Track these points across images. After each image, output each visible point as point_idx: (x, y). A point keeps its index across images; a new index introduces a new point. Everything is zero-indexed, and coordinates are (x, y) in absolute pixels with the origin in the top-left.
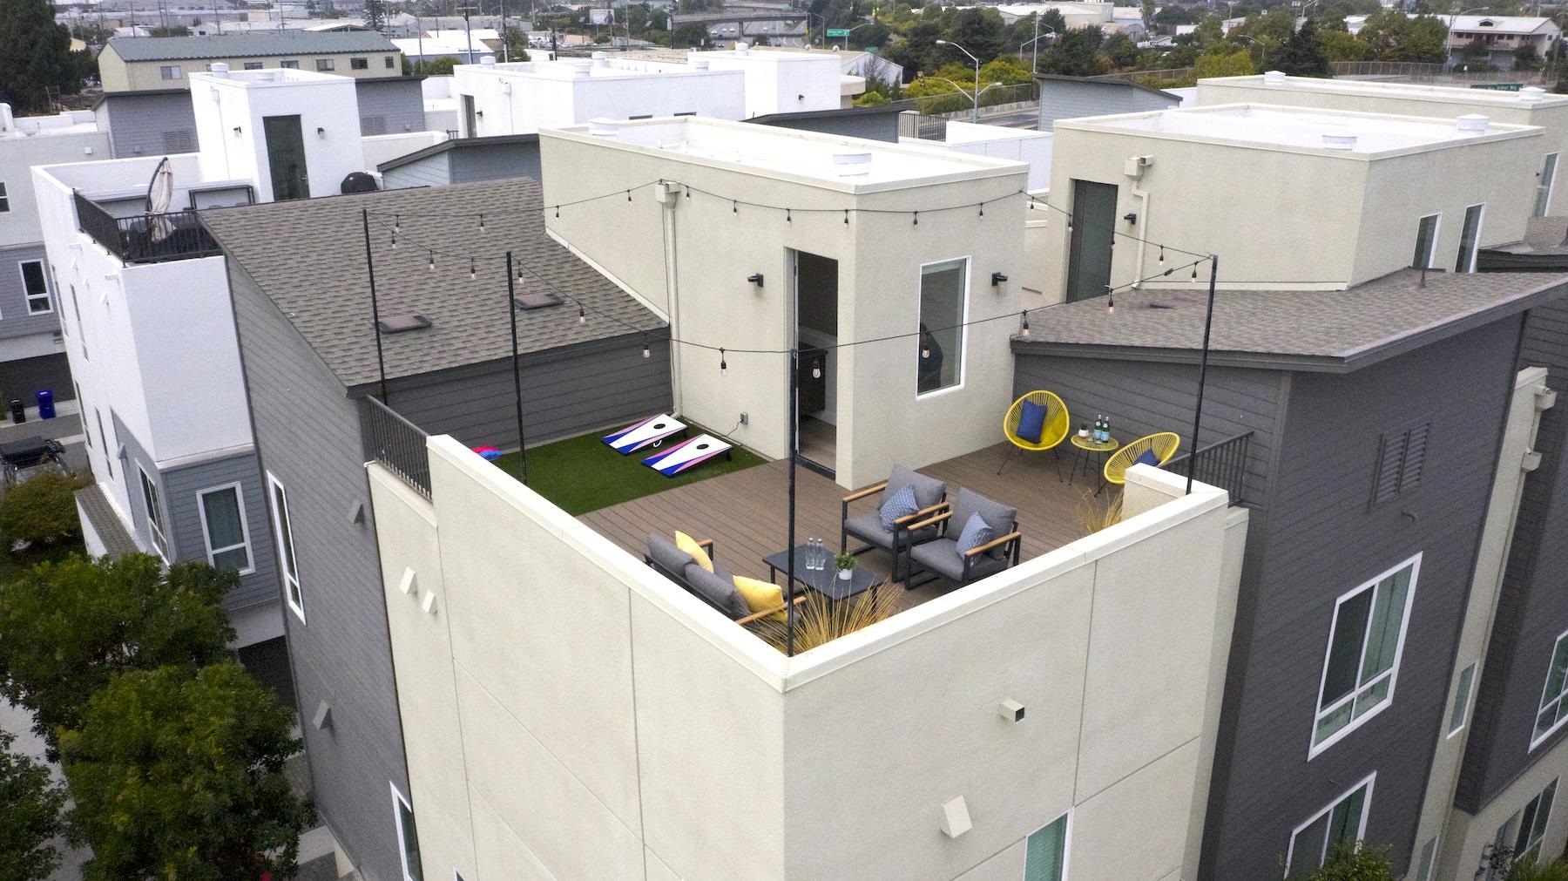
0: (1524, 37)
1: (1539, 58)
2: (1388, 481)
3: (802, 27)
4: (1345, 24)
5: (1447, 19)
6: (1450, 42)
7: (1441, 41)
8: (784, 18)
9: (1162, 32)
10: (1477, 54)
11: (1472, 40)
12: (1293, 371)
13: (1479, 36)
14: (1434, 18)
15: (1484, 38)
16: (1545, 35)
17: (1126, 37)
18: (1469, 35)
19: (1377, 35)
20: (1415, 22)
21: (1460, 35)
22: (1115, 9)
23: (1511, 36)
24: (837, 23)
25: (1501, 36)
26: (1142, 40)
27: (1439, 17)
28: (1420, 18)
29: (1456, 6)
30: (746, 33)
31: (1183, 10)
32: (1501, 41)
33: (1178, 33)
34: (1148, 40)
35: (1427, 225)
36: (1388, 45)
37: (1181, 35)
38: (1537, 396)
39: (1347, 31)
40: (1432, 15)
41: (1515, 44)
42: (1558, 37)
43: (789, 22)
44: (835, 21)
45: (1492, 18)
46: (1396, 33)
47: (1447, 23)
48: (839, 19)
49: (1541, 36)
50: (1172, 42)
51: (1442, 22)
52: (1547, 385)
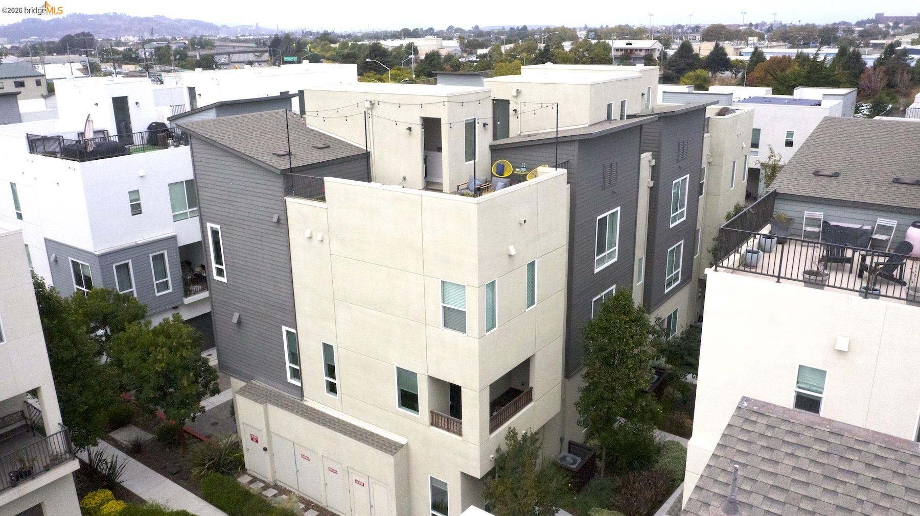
0: (647, 50)
1: (655, 59)
2: (607, 180)
3: (266, 56)
4: (563, 46)
5: (610, 42)
6: (613, 54)
7: (609, 53)
8: (253, 52)
9: (471, 53)
10: (626, 59)
11: (623, 52)
12: (579, 140)
13: (626, 50)
14: (605, 42)
15: (629, 51)
16: (656, 49)
17: (453, 56)
18: (622, 50)
19: (579, 51)
20: (596, 44)
21: (617, 50)
22: (443, 41)
23: (641, 50)
24: (289, 53)
25: (636, 50)
26: (460, 58)
27: (607, 41)
28: (599, 42)
29: (614, 36)
30: (232, 61)
31: (478, 41)
32: (636, 52)
33: (478, 53)
34: (464, 57)
35: (610, 106)
36: (584, 56)
37: (481, 54)
38: (650, 161)
39: (564, 50)
40: (603, 40)
41: (643, 54)
42: (662, 49)
43: (257, 54)
44: (287, 53)
45: (631, 41)
46: (587, 50)
47: (611, 44)
48: (289, 51)
49: (654, 49)
50: (477, 58)
51: (608, 44)
52: (652, 158)
